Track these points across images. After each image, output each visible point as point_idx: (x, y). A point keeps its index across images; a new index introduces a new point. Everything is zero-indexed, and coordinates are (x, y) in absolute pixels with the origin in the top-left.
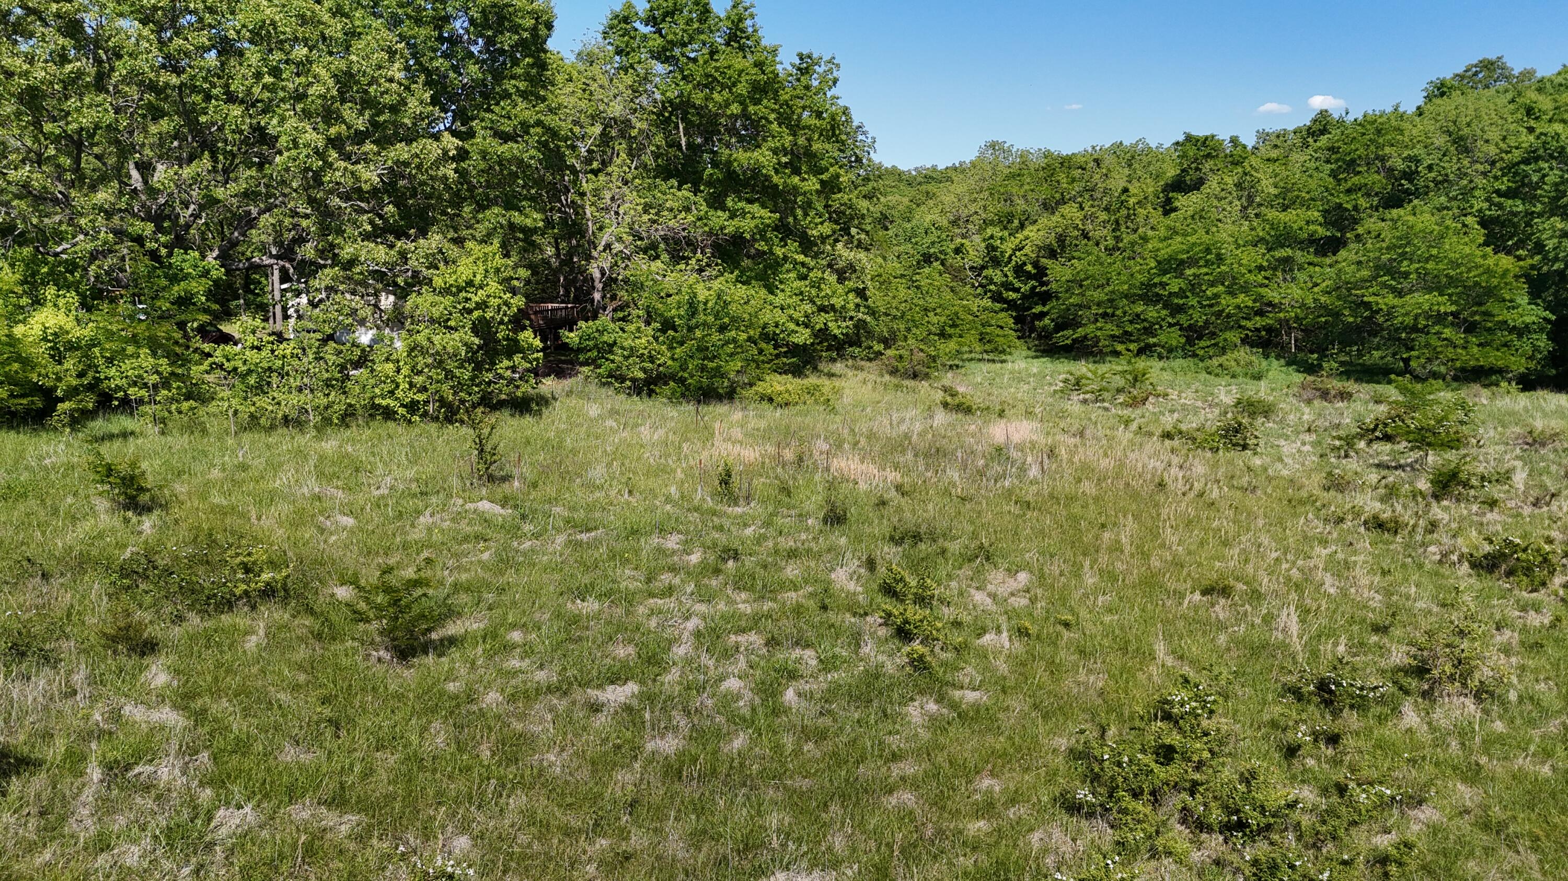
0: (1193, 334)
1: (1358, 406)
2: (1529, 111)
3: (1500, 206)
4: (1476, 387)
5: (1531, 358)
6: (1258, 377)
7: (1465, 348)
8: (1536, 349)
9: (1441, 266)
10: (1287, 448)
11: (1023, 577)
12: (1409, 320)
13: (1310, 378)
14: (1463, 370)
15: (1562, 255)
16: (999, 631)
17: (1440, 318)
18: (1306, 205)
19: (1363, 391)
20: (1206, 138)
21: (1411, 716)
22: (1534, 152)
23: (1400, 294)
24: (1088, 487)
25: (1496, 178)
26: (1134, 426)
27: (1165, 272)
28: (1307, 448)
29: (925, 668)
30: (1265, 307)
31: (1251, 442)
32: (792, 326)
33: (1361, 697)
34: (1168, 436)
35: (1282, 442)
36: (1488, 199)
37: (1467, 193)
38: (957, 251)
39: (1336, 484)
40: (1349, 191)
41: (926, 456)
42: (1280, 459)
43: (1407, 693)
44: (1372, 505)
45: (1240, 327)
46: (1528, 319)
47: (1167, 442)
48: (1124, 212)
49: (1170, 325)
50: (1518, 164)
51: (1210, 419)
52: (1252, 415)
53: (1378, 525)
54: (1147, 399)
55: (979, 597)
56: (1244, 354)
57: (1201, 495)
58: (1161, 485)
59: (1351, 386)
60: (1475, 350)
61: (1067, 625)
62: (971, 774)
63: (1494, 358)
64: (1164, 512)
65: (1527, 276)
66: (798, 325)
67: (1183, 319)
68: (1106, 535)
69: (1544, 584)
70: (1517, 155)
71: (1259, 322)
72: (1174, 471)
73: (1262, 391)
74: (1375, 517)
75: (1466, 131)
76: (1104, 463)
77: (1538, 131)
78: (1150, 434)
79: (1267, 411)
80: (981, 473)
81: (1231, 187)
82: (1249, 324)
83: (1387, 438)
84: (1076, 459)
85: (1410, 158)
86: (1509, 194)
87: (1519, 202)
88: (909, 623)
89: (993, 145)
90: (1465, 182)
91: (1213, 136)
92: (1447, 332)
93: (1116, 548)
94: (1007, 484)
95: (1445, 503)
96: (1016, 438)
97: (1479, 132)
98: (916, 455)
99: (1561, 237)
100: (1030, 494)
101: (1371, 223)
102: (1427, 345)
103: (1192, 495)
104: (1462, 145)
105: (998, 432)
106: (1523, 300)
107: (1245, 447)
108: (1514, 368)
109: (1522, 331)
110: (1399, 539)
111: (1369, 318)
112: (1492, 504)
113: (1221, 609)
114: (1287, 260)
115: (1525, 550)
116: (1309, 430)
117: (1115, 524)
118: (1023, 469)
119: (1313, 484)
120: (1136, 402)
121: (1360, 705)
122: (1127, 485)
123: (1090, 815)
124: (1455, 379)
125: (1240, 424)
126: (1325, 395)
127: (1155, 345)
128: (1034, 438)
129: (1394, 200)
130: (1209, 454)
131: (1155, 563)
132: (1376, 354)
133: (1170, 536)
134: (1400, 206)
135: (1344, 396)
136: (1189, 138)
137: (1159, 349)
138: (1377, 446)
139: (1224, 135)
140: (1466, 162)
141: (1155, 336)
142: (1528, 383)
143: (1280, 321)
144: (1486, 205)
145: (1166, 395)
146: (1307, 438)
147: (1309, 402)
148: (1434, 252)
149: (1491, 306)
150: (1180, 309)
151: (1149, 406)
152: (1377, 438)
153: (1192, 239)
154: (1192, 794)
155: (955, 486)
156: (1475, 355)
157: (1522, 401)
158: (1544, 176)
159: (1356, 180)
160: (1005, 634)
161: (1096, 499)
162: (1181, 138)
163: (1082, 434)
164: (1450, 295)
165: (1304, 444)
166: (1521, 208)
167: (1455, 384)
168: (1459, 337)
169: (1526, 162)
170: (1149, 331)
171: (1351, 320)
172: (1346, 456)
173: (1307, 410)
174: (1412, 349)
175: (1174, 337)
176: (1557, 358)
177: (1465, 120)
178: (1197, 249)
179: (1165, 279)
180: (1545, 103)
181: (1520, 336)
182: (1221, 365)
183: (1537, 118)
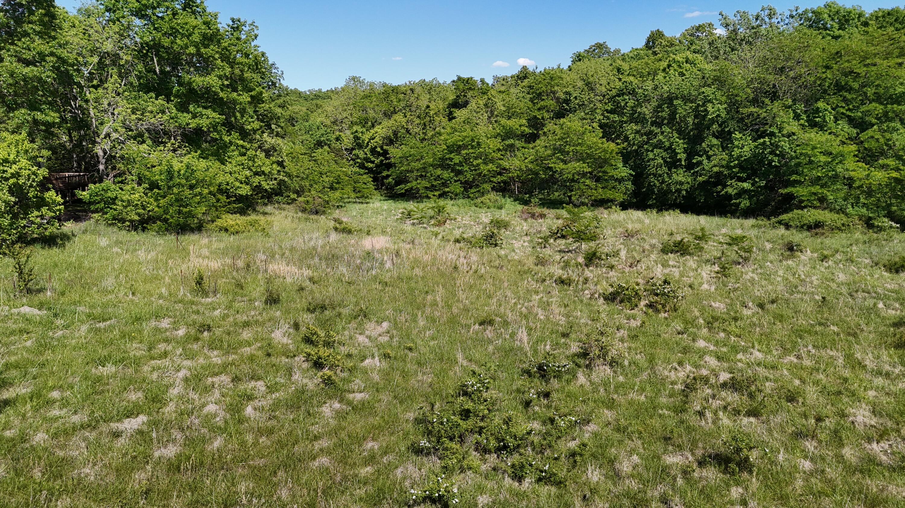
0: (467, 185)
1: (549, 221)
2: (619, 70)
3: (608, 118)
4: (602, 209)
5: (625, 194)
6: (500, 208)
7: (596, 190)
8: (627, 189)
9: (583, 148)
10: (517, 245)
11: (385, 325)
12: (570, 176)
13: (526, 207)
14: (595, 201)
15: (636, 142)
16: (373, 357)
17: (584, 175)
18: (519, 115)
19: (551, 213)
20: (468, 79)
21: (582, 379)
22: (622, 91)
23: (565, 162)
24: (418, 271)
25: (606, 103)
26: (440, 237)
27: (451, 152)
28: (526, 244)
29: (332, 384)
30: (503, 170)
31: (499, 242)
32: (238, 184)
33: (558, 371)
34: (457, 241)
35: (514, 242)
36: (603, 114)
37: (593, 111)
38: (337, 139)
39: (541, 262)
40: (539, 109)
41: (327, 259)
42: (514, 251)
43: (579, 366)
44: (558, 272)
45: (490, 181)
46: (623, 174)
47: (457, 244)
48: (428, 119)
49: (456, 181)
50: (615, 96)
51: (478, 231)
52: (499, 228)
53: (562, 282)
54: (446, 222)
55: (361, 339)
56: (493, 196)
57: (476, 272)
58: (456, 268)
59: (545, 211)
60: (600, 190)
61: (410, 349)
62: (360, 440)
63: (609, 194)
64: (458, 282)
65: (621, 153)
66: (241, 183)
67: (461, 177)
68: (429, 297)
69: (636, 306)
70: (614, 92)
71: (499, 178)
72: (462, 260)
73: (502, 215)
74: (560, 278)
75: (591, 79)
76: (426, 257)
77: (623, 80)
78: (449, 241)
79: (505, 225)
80: (359, 268)
81: (482, 106)
82: (495, 180)
83: (563, 237)
84: (411, 256)
85: (567, 93)
86: (611, 112)
87: (616, 116)
88: (321, 359)
89: (354, 79)
90: (592, 105)
91: (472, 78)
92: (588, 182)
93: (434, 304)
94: (374, 272)
95: (591, 268)
96: (378, 246)
97: (597, 80)
98: (320, 259)
99: (635, 133)
100: (387, 277)
101: (550, 126)
102: (579, 188)
103: (471, 272)
104: (590, 86)
105: (367, 243)
106: (620, 165)
107: (496, 245)
108: (618, 199)
109: (620, 181)
110: (571, 288)
111: (552, 175)
112: (612, 267)
113: (489, 333)
114: (512, 146)
115: (627, 289)
116: (527, 235)
117: (433, 291)
118: (382, 264)
119: (530, 262)
120: (441, 224)
121: (558, 376)
122: (438, 269)
123: (428, 454)
124: (592, 205)
125: (493, 233)
126: (533, 216)
127: (448, 192)
128: (388, 246)
129: (560, 115)
130: (478, 250)
131: (455, 310)
132: (557, 194)
133: (462, 295)
134: (564, 117)
135: (542, 216)
136: (459, 79)
137: (450, 194)
138: (559, 241)
139: (477, 78)
140: (592, 95)
141: (448, 187)
142: (624, 206)
143: (510, 178)
144: (602, 117)
145: (455, 219)
146: (527, 239)
147: (526, 220)
148: (580, 141)
149: (607, 168)
150: (461, 172)
151: (447, 225)
152: (559, 237)
153: (464, 134)
154: (480, 434)
155: (344, 276)
156: (600, 193)
157: (623, 215)
158: (627, 103)
159: (542, 103)
160: (377, 358)
161: (423, 278)
162: (455, 79)
163: (413, 242)
164: (588, 163)
165: (524, 242)
166: (617, 119)
167: (592, 208)
168: (593, 184)
169: (618, 95)
170: (445, 185)
171: (544, 176)
172: (545, 247)
173: (525, 224)
174: (572, 191)
175: (457, 188)
176: (635, 194)
177: (590, 73)
178: (467, 139)
179: (452, 156)
180: (625, 66)
181: (620, 183)
182: (482, 202)
183: (622, 74)
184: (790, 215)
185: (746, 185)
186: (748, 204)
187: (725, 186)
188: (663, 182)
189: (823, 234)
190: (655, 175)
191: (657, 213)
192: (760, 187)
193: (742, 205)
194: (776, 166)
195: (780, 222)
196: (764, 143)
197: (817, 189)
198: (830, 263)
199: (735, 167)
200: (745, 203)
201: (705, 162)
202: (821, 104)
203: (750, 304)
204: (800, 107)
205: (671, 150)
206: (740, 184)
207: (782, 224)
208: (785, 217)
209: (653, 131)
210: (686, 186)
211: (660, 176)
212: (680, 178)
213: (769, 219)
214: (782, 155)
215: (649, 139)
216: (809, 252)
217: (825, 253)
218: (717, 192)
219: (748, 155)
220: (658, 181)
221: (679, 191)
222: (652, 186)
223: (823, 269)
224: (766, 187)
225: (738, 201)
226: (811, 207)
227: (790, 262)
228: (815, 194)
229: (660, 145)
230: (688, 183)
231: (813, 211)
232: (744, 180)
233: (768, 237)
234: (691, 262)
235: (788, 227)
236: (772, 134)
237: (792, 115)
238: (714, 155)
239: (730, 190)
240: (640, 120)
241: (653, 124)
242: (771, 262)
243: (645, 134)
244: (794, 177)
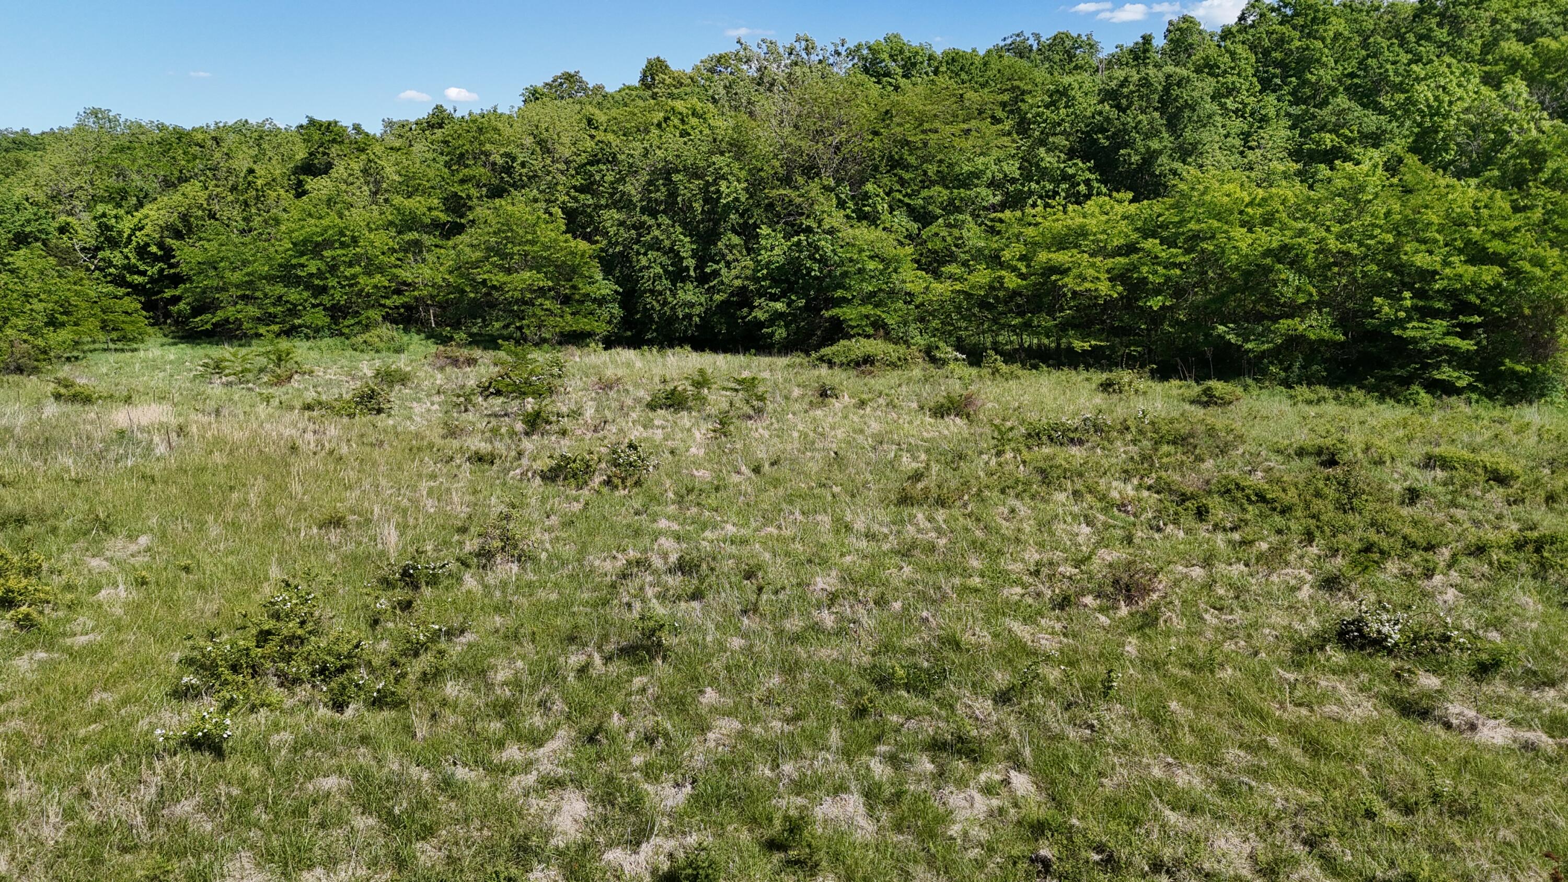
0: (337, 312)
1: (483, 370)
2: (590, 122)
3: (576, 200)
4: (572, 349)
5: (609, 322)
6: (399, 350)
7: (562, 317)
8: (612, 315)
9: (535, 248)
10: (417, 408)
11: (144, 540)
12: (517, 294)
13: (441, 348)
14: (562, 334)
15: (620, 239)
16: (115, 585)
17: (542, 292)
18: (427, 191)
19: (485, 357)
20: (330, 124)
21: (470, 581)
22: (596, 155)
23: (509, 271)
24: (218, 458)
25: (573, 176)
26: (275, 403)
27: (302, 254)
28: (436, 407)
29: (32, 626)
30: (402, 286)
31: (385, 406)
33: (433, 575)
34: (308, 407)
35: (415, 404)
36: (568, 194)
37: (553, 186)
38: (62, 230)
39: (452, 432)
40: (462, 182)
41: (33, 446)
42: (410, 418)
43: (468, 566)
44: (477, 444)
45: (381, 305)
46: (604, 292)
47: (307, 413)
48: (252, 193)
49: (314, 306)
50: (585, 165)
51: (349, 389)
52: (391, 384)
53: (479, 459)
54: (291, 377)
55: (95, 563)
56: (386, 330)
57: (331, 452)
58: (294, 448)
59: (477, 353)
60: (569, 317)
61: (187, 569)
62: (82, 695)
63: (584, 324)
64: (294, 470)
65: (599, 257)
67: (325, 299)
68: (235, 495)
69: (586, 483)
70: (583, 158)
71: (397, 300)
72: (309, 436)
73: (401, 363)
74: (476, 453)
75: (545, 135)
76: (238, 435)
77: (598, 138)
78: (292, 408)
79: (404, 379)
80: (100, 457)
81: (358, 173)
82: (388, 302)
83: (498, 393)
84: (209, 435)
85: (507, 155)
86: (581, 190)
87: (589, 196)
88: (13, 592)
89: (95, 113)
90: (549, 178)
91: (336, 123)
92: (548, 304)
93: (244, 504)
94: (129, 463)
95: (535, 437)
96: (144, 422)
97: (555, 137)
98: (19, 447)
99: (619, 225)
100: (156, 469)
101: (481, 211)
102: (534, 315)
103: (323, 454)
104: (544, 146)
105: (121, 417)
106: (599, 276)
107: (379, 411)
108: (598, 331)
109: (601, 302)
110: (495, 467)
111: (489, 294)
112: (564, 433)
113: (334, 536)
114: (417, 243)
115: (574, 461)
116: (439, 392)
117: (244, 485)
118: (149, 448)
119: (435, 435)
120: (280, 381)
121: (433, 581)
122: (260, 451)
123: (197, 696)
124: (560, 343)
125: (373, 391)
126: (455, 362)
127: (300, 326)
128: (164, 419)
129: (497, 192)
130: (345, 420)
131: (280, 511)
132: (497, 325)
133: (296, 487)
134: (501, 196)
135: (471, 362)
136: (312, 122)
137: (306, 330)
138: (491, 400)
139: (346, 122)
140: (548, 161)
141: (300, 317)
142: (609, 343)
143: (416, 299)
144: (567, 198)
145: (311, 373)
146: (436, 399)
147: (442, 369)
148: (530, 237)
149: (577, 281)
150: (324, 290)
151: (294, 383)
152: (492, 393)
153: (325, 222)
155: (68, 471)
156: (570, 323)
157: (605, 356)
158: (604, 176)
159: (466, 171)
160: (121, 587)
161: (227, 467)
162: (304, 122)
163: (218, 412)
164: (545, 273)
165: (433, 404)
166: (591, 202)
167: (558, 347)
168: (556, 307)
169: (591, 163)
170: (293, 311)
171: (472, 295)
172: (466, 410)
173: (439, 376)
174: (523, 319)
175: (320, 318)
176: (626, 322)
177: (544, 126)
178: (330, 232)
179: (303, 260)
180: (601, 117)
181: (600, 305)
182: (365, 342)
183: (596, 128)
184: (834, 348)
185: (780, 306)
186: (784, 335)
187: (752, 308)
188: (665, 303)
189: (871, 373)
190: (652, 292)
191: (658, 352)
192: (800, 308)
193: (777, 336)
194: (816, 278)
195: (821, 359)
196: (799, 243)
197: (868, 309)
198: (868, 409)
199: (764, 278)
200: (780, 333)
201: (724, 271)
202: (869, 187)
203: (743, 468)
204: (845, 190)
205: (672, 252)
206: (772, 304)
207: (824, 361)
208: (826, 351)
209: (644, 223)
210: (697, 310)
211: (660, 293)
212: (690, 297)
213: (808, 355)
214: (823, 261)
215: (639, 235)
216: (846, 397)
217: (864, 396)
218: (744, 318)
219: (782, 260)
220: (658, 302)
221: (689, 317)
222: (649, 310)
223: (856, 419)
224: (807, 307)
225: (770, 330)
226: (859, 335)
227: (819, 413)
228: (867, 317)
229: (656, 245)
230: (701, 304)
231: (863, 340)
232: (774, 298)
233: (800, 379)
234: (685, 419)
235: (831, 364)
236: (809, 230)
237: (834, 201)
238: (734, 261)
239: (760, 315)
240: (624, 203)
241: (643, 210)
242: (794, 414)
243: (634, 227)
244: (839, 293)
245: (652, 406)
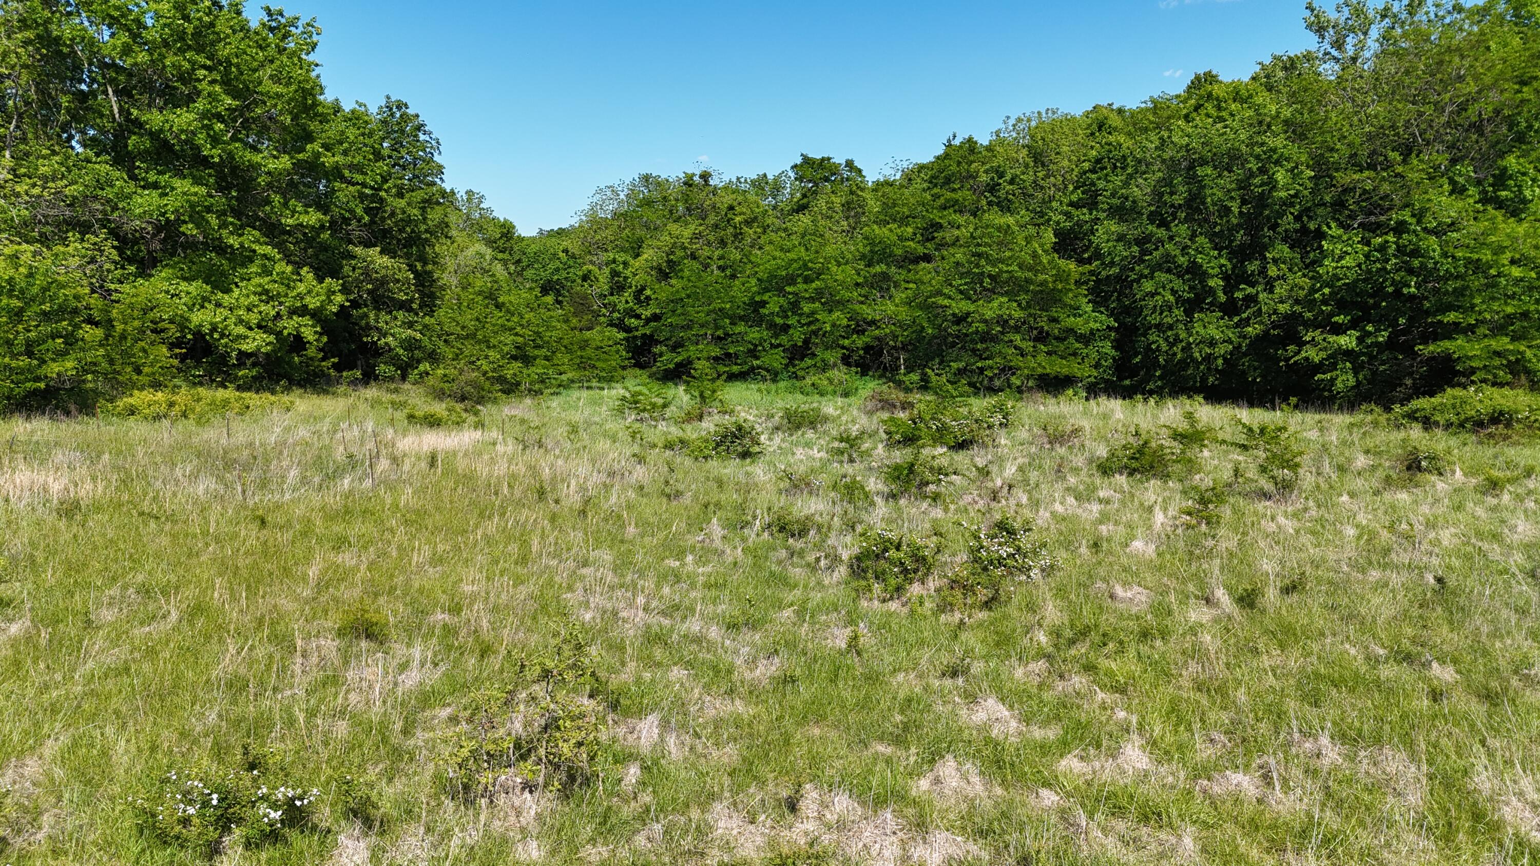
0: (798, 353)
2: (1101, 127)
3: (1071, 217)
5: (1097, 366)
7: (1035, 357)
8: (1102, 357)
10: (801, 456)
12: (983, 327)
14: (1032, 378)
15: (1117, 259)
18: (904, 221)
20: (823, 159)
22: (1100, 161)
23: (974, 298)
25: (1070, 190)
27: (766, 290)
30: (860, 326)
31: (752, 449)
36: (1063, 212)
37: (1045, 204)
38: (585, 278)
39: (795, 485)
40: (944, 208)
45: (838, 345)
46: (1092, 325)
48: (730, 230)
49: (773, 346)
50: (1085, 173)
52: (799, 426)
56: (839, 374)
60: (1043, 358)
63: (1060, 367)
65: (1087, 282)
67: (784, 339)
70: (1084, 167)
71: (860, 341)
79: (812, 421)
81: (838, 208)
82: (846, 342)
85: (991, 170)
86: (1079, 206)
90: (1041, 195)
91: (829, 159)
92: (1018, 340)
95: (903, 501)
97: (1053, 146)
99: (1118, 240)
102: (1000, 354)
106: (1087, 307)
107: (744, 455)
108: (1080, 376)
109: (1087, 339)
114: (885, 277)
126: (890, 406)
127: (759, 367)
136: (807, 160)
137: (764, 373)
139: (839, 159)
141: (757, 358)
142: (1093, 391)
143: (878, 338)
144: (1061, 218)
147: (871, 413)
149: (1057, 311)
150: (786, 328)
153: (791, 255)
156: (1044, 364)
158: (1107, 183)
159: (949, 195)
162: (799, 161)
164: (1019, 302)
166: (1087, 217)
168: (1027, 345)
169: (1093, 170)
170: (753, 353)
172: (851, 461)
173: (862, 420)
175: (776, 359)
176: (1122, 367)
178: (795, 265)
179: (766, 297)
181: (1087, 345)
182: (813, 385)
183: (1105, 134)
184: (1436, 400)
185: (1347, 341)
186: (1352, 382)
187: (1301, 344)
188: (1177, 340)
189: (1506, 438)
190: (1159, 327)
191: (1156, 402)
192: (1377, 344)
193: (1339, 385)
194: (1412, 297)
195: (1412, 416)
196: (1382, 248)
197: (1503, 343)
198: (1506, 498)
199: (1325, 302)
200: (1344, 379)
201: (1262, 296)
202: (1511, 162)
203: (1221, 594)
204: (1464, 171)
206: (1332, 338)
207: (1416, 419)
208: (1422, 403)
209: (1151, 235)
210: (1222, 349)
211: (1171, 327)
212: (1214, 332)
213: (1388, 410)
214: (1426, 274)
215: (1144, 252)
216: (1459, 473)
217: (1495, 473)
218: (1287, 360)
219: (1352, 276)
220: (1166, 340)
221: (1208, 358)
222: (1154, 351)
223: (1480, 512)
224: (1391, 344)
225: (1328, 376)
226: (1484, 381)
227: (1403, 497)
228: (1498, 354)
229: (1167, 264)
230: (1229, 341)
231: (1489, 390)
232: (1338, 330)
233: (1370, 443)
234: (1152, 490)
235: (1428, 423)
236: (1400, 228)
237: (1447, 187)
238: (1279, 278)
239: (1313, 354)
240: (1122, 212)
241: (1152, 219)
242: (1352, 495)
243: (1138, 242)
244: (1452, 317)
245: (1105, 469)
